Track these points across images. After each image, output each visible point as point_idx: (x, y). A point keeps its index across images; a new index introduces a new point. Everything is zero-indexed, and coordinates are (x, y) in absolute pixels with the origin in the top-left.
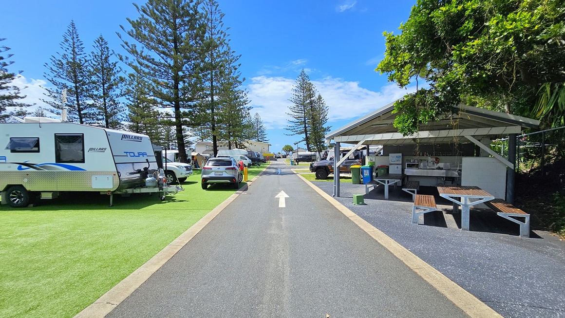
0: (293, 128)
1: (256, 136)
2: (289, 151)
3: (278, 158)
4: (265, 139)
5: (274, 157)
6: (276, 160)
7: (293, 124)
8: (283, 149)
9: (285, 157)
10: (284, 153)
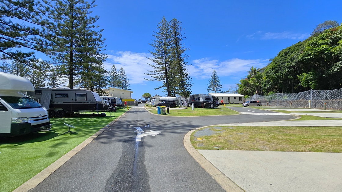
0: (154, 73)
1: (121, 86)
2: (148, 98)
3: (139, 103)
4: (128, 88)
5: (135, 102)
6: (137, 105)
7: (154, 70)
8: (143, 96)
9: (144, 102)
10: (144, 99)
